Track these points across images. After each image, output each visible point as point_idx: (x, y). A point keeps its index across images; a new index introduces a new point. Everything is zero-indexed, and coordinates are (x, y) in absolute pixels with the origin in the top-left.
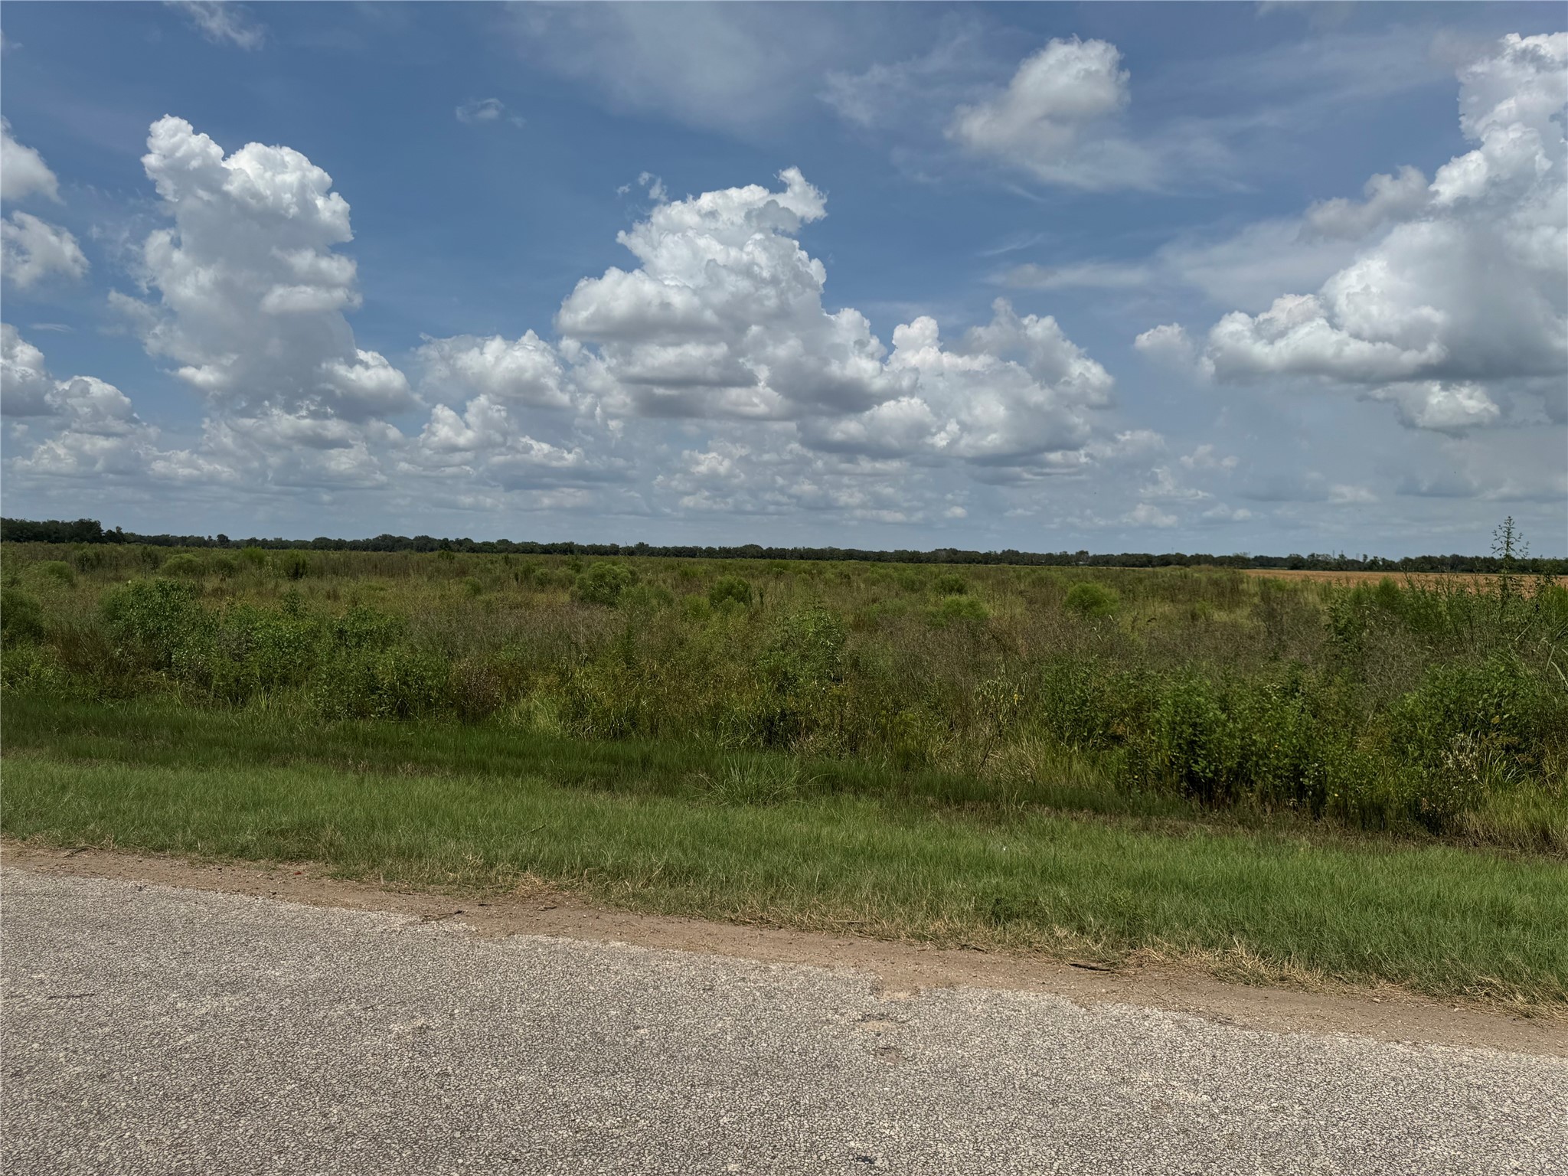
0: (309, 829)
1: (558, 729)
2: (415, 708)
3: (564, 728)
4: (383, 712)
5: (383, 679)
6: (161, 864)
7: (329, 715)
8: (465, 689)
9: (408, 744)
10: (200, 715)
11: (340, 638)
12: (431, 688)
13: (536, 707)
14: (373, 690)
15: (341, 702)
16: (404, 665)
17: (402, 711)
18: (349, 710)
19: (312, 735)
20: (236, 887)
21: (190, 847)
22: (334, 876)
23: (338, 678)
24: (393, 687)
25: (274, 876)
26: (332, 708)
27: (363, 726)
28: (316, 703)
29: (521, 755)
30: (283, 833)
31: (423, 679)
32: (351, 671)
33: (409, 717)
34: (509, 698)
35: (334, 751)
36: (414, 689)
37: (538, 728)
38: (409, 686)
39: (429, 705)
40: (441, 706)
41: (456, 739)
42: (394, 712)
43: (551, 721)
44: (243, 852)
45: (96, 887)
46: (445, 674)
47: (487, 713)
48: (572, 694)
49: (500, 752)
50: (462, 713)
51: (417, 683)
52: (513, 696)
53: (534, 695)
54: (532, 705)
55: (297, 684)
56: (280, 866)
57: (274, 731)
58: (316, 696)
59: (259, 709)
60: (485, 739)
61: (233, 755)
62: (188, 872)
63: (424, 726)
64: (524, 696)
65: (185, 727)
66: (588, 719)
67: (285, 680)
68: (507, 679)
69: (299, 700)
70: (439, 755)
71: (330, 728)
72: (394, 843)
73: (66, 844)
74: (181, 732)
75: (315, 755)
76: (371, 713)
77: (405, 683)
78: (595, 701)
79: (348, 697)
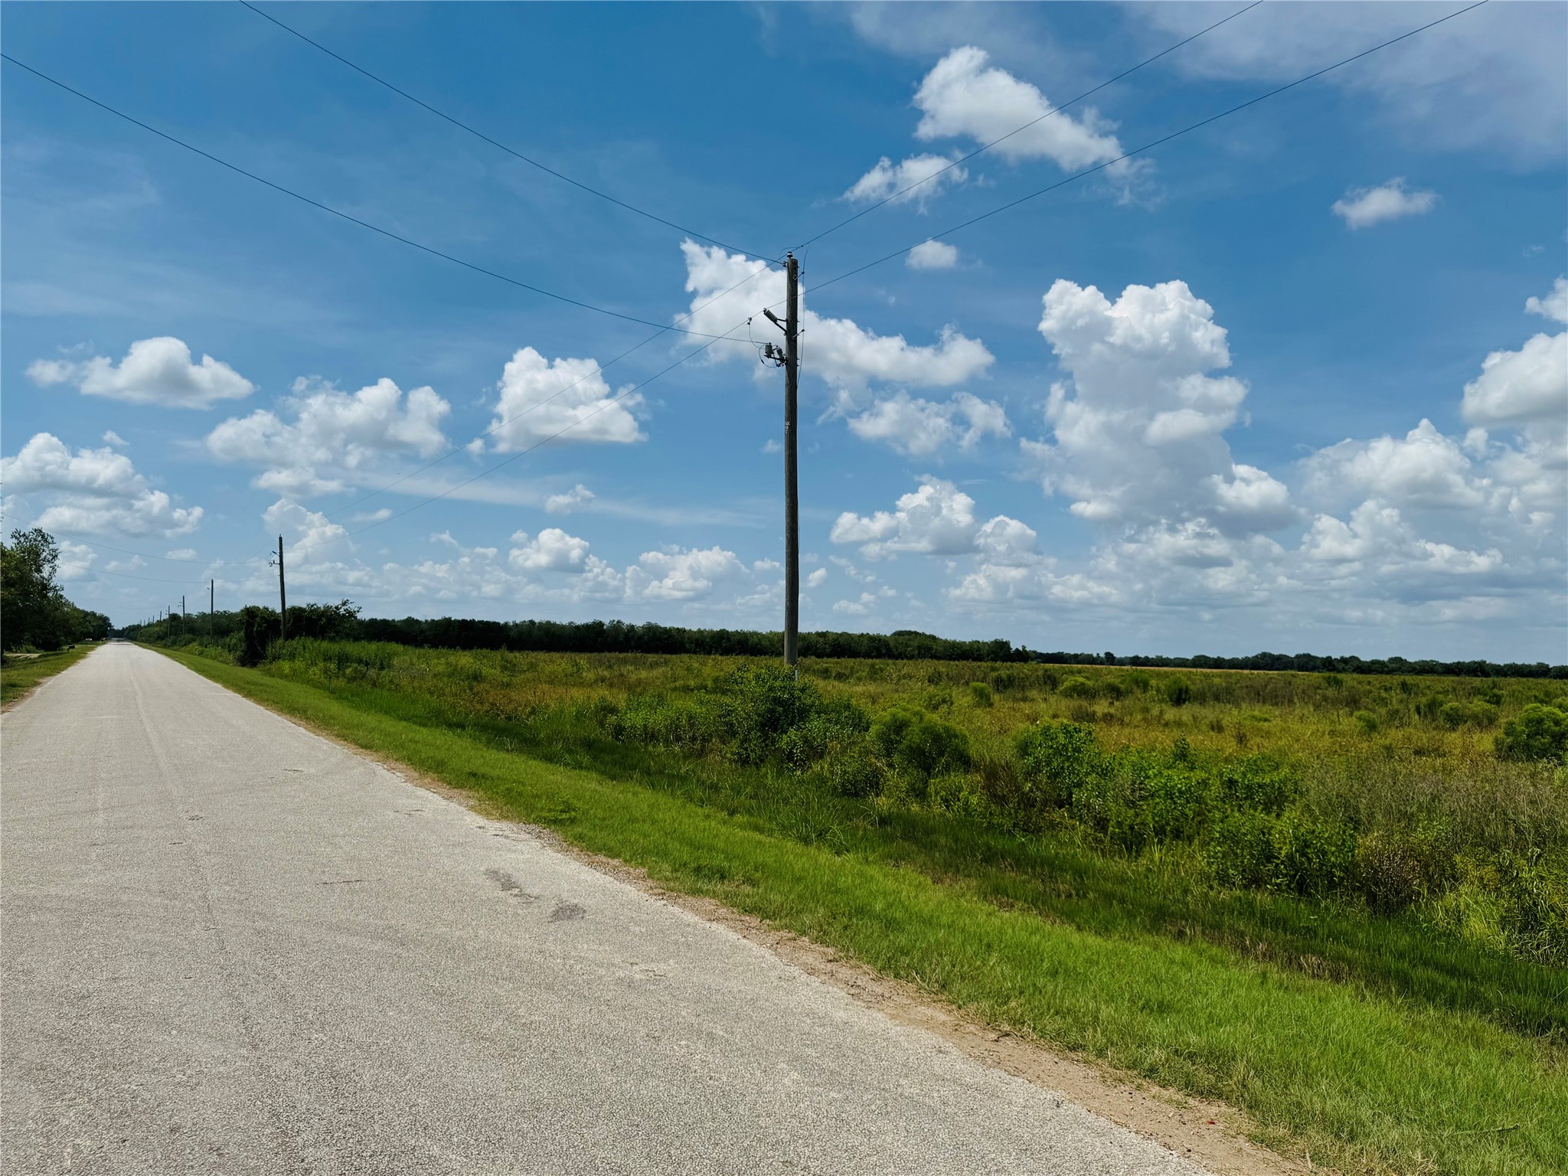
0: (1219, 1059)
1: (1499, 940)
2: (1316, 885)
3: (1509, 941)
4: (1280, 884)
5: (1281, 848)
6: (1074, 1071)
7: (1224, 879)
8: (1376, 872)
9: (1310, 931)
10: (1099, 862)
11: (1230, 788)
12: (1334, 865)
13: (1468, 906)
14: (1269, 858)
15: (1234, 865)
16: (1302, 835)
17: (1302, 885)
18: (1243, 876)
19: (1206, 902)
20: (1149, 1127)
21: (1101, 1053)
22: (1252, 1138)
23: (1232, 838)
24: (1290, 857)
25: (1186, 1118)
26: (1225, 870)
27: (1262, 899)
28: (1209, 864)
29: (1452, 971)
30: (1191, 1056)
31: (1324, 853)
32: (1245, 835)
33: (1310, 894)
34: (1431, 891)
35: (1231, 927)
36: (1315, 863)
37: (1472, 935)
38: (1309, 860)
39: (1332, 885)
40: (1346, 888)
41: (1368, 934)
42: (1292, 886)
43: (1489, 927)
44: (1151, 1072)
45: (1019, 1090)
46: (1351, 851)
47: (1403, 903)
48: (1519, 898)
49: (1426, 964)
50: (1372, 899)
51: (1318, 857)
52: (1436, 890)
53: (1464, 889)
54: (1461, 900)
55: (1190, 839)
56: (1191, 1101)
57: (1168, 890)
58: (1209, 856)
59: (1152, 861)
60: (1405, 941)
61: (1131, 915)
62: (1101, 1090)
63: (1327, 909)
64: (1451, 891)
65: (1085, 873)
66: (1545, 934)
67: (1177, 834)
68: (1427, 866)
69: (1191, 857)
70: (1349, 952)
71: (1225, 895)
72: (1318, 1107)
73: (991, 1022)
74: (1081, 877)
75: (1211, 927)
76: (1266, 883)
77: (1304, 855)
78: (1553, 911)
79: (1242, 862)
